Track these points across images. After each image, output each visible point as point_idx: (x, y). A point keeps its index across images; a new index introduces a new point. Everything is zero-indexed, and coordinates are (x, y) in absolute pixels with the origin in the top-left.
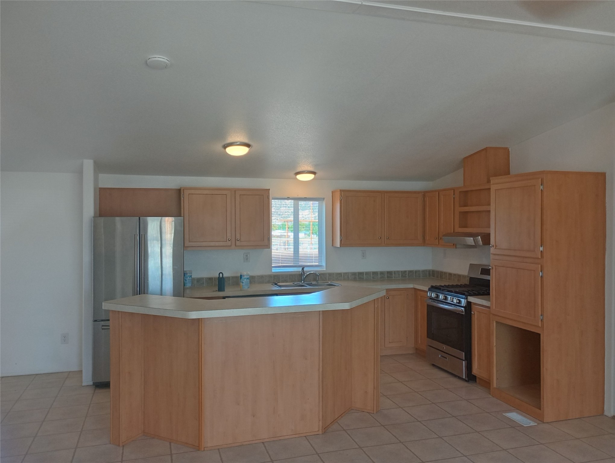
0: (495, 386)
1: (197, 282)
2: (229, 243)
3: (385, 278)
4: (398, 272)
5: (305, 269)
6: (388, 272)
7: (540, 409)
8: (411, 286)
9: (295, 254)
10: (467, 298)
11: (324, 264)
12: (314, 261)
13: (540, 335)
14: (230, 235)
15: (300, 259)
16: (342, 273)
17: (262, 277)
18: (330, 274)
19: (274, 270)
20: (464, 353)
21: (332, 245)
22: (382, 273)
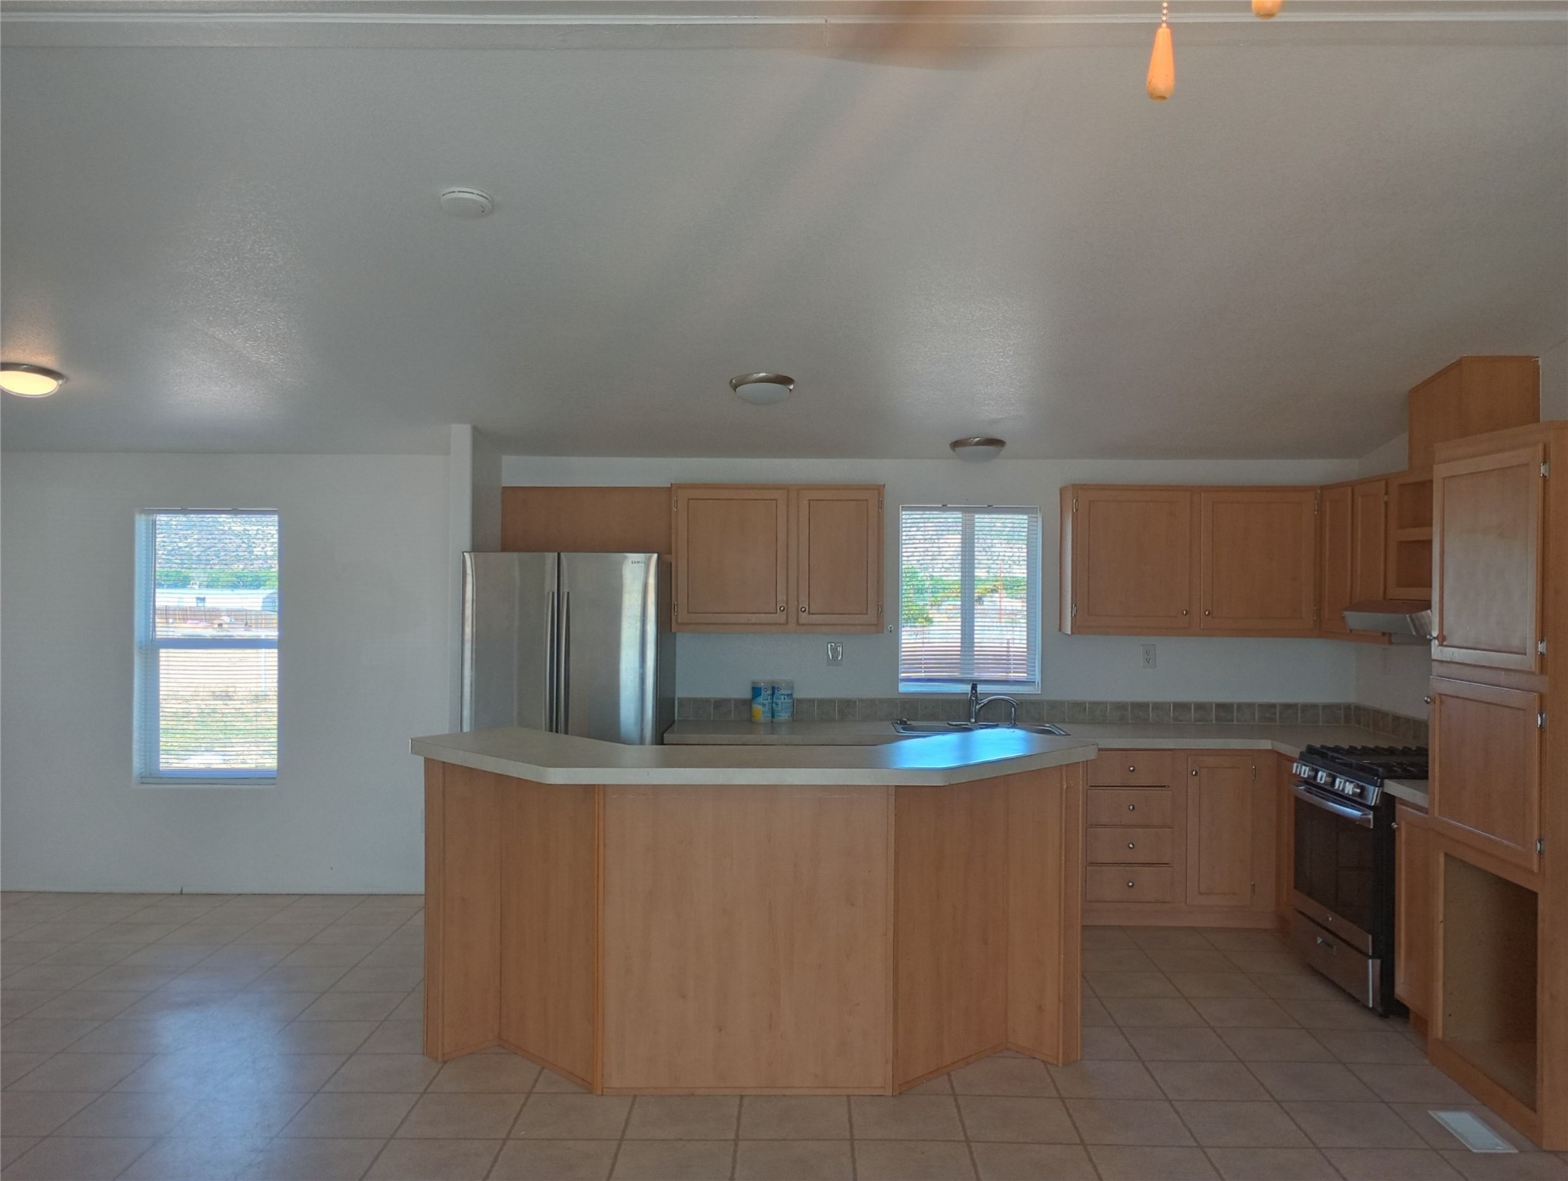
0: (1440, 1035)
1: (715, 708)
2: (781, 617)
3: (1212, 721)
4: (1250, 706)
5: (980, 688)
6: (1221, 706)
7: (1534, 1110)
8: (1266, 744)
9: (963, 649)
10: (1382, 785)
11: (1038, 678)
12: (1014, 668)
13: (1534, 895)
14: (785, 598)
15: (976, 661)
16: (1085, 703)
17: (872, 703)
18: (1053, 705)
19: (904, 688)
20: (1370, 937)
21: (1060, 630)
22: (1201, 707)
